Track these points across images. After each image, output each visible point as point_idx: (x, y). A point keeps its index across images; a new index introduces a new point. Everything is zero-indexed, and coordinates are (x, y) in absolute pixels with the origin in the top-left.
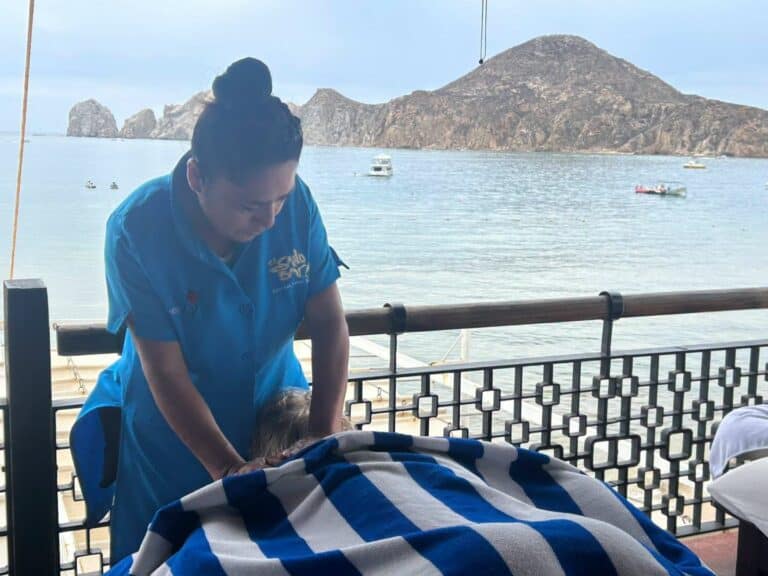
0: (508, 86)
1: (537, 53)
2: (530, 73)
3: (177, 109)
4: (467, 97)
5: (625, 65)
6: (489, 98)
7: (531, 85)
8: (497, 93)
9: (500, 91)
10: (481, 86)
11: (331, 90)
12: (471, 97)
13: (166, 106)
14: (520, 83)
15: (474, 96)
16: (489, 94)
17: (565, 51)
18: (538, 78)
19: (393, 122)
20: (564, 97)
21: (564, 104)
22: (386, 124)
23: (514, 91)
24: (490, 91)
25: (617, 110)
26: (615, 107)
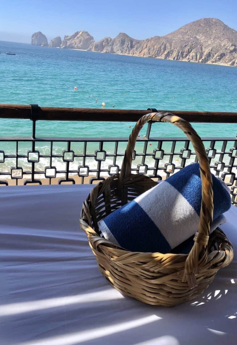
0: (189, 37)
1: (202, 25)
2: (198, 32)
3: (69, 37)
4: (174, 40)
5: (234, 31)
6: (182, 41)
7: (198, 37)
8: (185, 39)
9: (187, 39)
10: (180, 36)
11: (124, 33)
12: (175, 40)
13: (65, 36)
14: (194, 36)
15: (177, 40)
16: (182, 39)
17: (213, 25)
18: (201, 34)
19: (146, 47)
20: (209, 42)
21: (209, 45)
22: (144, 48)
23: (192, 39)
24: (183, 38)
25: (229, 49)
26: (228, 48)
